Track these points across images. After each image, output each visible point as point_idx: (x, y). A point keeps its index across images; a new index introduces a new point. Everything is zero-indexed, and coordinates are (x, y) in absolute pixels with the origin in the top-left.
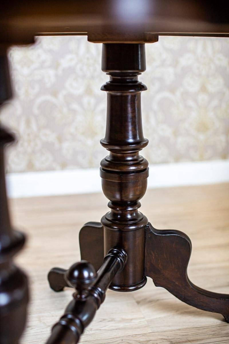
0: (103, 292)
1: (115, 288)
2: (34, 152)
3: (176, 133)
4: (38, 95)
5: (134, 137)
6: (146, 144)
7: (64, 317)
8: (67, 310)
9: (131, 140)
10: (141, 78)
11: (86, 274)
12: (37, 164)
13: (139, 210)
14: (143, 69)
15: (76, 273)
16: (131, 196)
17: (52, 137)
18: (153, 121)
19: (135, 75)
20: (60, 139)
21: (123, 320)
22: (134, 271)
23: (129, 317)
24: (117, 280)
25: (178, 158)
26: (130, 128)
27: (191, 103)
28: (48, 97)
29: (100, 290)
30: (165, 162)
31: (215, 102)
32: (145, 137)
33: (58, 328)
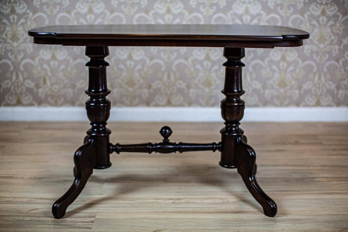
1: (226, 166)
2: (171, 94)
3: (264, 87)
4: (175, 59)
5: (238, 89)
6: (244, 93)
9: (236, 91)
10: (242, 60)
12: (173, 102)
13: (240, 126)
14: (244, 56)
16: (235, 119)
17: (183, 85)
18: (248, 78)
19: (239, 59)
20: (189, 87)
25: (265, 103)
26: (235, 84)
27: (275, 67)
28: (182, 61)
30: (256, 106)
31: (291, 68)
32: (243, 89)
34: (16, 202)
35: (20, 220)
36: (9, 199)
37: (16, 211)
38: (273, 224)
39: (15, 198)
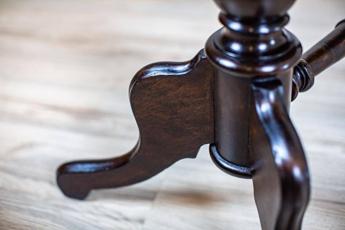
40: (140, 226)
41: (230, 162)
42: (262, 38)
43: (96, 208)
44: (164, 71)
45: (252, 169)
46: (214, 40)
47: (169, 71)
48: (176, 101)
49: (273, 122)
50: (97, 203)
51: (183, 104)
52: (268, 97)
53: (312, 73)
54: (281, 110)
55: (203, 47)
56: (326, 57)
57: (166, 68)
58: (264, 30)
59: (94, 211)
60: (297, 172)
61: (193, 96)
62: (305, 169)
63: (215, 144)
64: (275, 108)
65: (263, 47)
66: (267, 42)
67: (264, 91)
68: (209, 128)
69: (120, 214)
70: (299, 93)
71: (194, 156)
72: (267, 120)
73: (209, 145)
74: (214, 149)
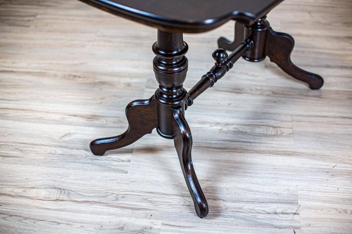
0: (232, 63)
7: (208, 73)
8: (211, 70)
11: (222, 55)
15: (217, 54)
21: (253, 75)
22: (259, 52)
23: (257, 74)
24: (249, 55)
29: (231, 62)
33: (205, 77)
34: (48, 120)
35: (52, 153)
36: (40, 115)
37: (48, 136)
38: (328, 179)
39: (47, 112)
40: (129, 163)
41: (165, 134)
42: (174, 93)
43: (109, 158)
44: (140, 103)
45: (173, 135)
46: (158, 93)
47: (141, 103)
48: (144, 114)
49: (179, 120)
50: (108, 156)
51: (147, 114)
52: (177, 112)
53: (192, 100)
54: (182, 116)
55: (154, 94)
56: (197, 92)
57: (141, 102)
58: (175, 91)
59: (108, 159)
60: (187, 135)
61: (150, 111)
62: (190, 134)
63: (159, 128)
64: (179, 115)
65: (174, 96)
66: (176, 95)
67: (176, 110)
68: (156, 122)
69: (120, 159)
70: (188, 107)
71: (151, 133)
72: (177, 119)
73: (156, 128)
74: (158, 130)
